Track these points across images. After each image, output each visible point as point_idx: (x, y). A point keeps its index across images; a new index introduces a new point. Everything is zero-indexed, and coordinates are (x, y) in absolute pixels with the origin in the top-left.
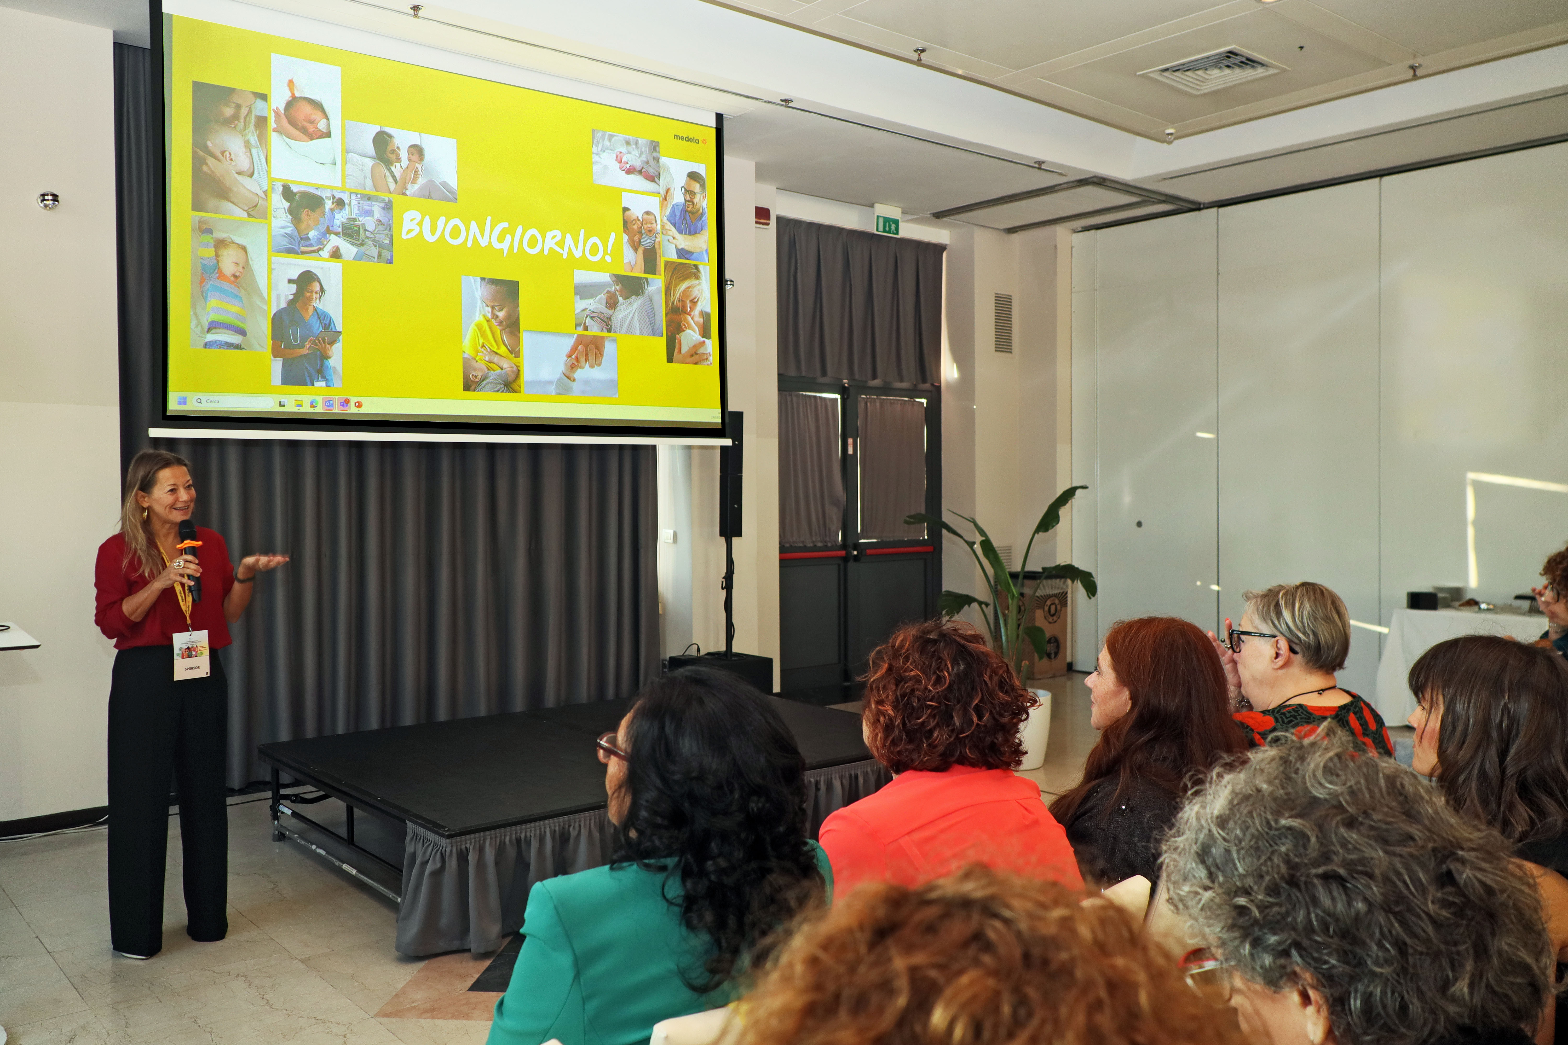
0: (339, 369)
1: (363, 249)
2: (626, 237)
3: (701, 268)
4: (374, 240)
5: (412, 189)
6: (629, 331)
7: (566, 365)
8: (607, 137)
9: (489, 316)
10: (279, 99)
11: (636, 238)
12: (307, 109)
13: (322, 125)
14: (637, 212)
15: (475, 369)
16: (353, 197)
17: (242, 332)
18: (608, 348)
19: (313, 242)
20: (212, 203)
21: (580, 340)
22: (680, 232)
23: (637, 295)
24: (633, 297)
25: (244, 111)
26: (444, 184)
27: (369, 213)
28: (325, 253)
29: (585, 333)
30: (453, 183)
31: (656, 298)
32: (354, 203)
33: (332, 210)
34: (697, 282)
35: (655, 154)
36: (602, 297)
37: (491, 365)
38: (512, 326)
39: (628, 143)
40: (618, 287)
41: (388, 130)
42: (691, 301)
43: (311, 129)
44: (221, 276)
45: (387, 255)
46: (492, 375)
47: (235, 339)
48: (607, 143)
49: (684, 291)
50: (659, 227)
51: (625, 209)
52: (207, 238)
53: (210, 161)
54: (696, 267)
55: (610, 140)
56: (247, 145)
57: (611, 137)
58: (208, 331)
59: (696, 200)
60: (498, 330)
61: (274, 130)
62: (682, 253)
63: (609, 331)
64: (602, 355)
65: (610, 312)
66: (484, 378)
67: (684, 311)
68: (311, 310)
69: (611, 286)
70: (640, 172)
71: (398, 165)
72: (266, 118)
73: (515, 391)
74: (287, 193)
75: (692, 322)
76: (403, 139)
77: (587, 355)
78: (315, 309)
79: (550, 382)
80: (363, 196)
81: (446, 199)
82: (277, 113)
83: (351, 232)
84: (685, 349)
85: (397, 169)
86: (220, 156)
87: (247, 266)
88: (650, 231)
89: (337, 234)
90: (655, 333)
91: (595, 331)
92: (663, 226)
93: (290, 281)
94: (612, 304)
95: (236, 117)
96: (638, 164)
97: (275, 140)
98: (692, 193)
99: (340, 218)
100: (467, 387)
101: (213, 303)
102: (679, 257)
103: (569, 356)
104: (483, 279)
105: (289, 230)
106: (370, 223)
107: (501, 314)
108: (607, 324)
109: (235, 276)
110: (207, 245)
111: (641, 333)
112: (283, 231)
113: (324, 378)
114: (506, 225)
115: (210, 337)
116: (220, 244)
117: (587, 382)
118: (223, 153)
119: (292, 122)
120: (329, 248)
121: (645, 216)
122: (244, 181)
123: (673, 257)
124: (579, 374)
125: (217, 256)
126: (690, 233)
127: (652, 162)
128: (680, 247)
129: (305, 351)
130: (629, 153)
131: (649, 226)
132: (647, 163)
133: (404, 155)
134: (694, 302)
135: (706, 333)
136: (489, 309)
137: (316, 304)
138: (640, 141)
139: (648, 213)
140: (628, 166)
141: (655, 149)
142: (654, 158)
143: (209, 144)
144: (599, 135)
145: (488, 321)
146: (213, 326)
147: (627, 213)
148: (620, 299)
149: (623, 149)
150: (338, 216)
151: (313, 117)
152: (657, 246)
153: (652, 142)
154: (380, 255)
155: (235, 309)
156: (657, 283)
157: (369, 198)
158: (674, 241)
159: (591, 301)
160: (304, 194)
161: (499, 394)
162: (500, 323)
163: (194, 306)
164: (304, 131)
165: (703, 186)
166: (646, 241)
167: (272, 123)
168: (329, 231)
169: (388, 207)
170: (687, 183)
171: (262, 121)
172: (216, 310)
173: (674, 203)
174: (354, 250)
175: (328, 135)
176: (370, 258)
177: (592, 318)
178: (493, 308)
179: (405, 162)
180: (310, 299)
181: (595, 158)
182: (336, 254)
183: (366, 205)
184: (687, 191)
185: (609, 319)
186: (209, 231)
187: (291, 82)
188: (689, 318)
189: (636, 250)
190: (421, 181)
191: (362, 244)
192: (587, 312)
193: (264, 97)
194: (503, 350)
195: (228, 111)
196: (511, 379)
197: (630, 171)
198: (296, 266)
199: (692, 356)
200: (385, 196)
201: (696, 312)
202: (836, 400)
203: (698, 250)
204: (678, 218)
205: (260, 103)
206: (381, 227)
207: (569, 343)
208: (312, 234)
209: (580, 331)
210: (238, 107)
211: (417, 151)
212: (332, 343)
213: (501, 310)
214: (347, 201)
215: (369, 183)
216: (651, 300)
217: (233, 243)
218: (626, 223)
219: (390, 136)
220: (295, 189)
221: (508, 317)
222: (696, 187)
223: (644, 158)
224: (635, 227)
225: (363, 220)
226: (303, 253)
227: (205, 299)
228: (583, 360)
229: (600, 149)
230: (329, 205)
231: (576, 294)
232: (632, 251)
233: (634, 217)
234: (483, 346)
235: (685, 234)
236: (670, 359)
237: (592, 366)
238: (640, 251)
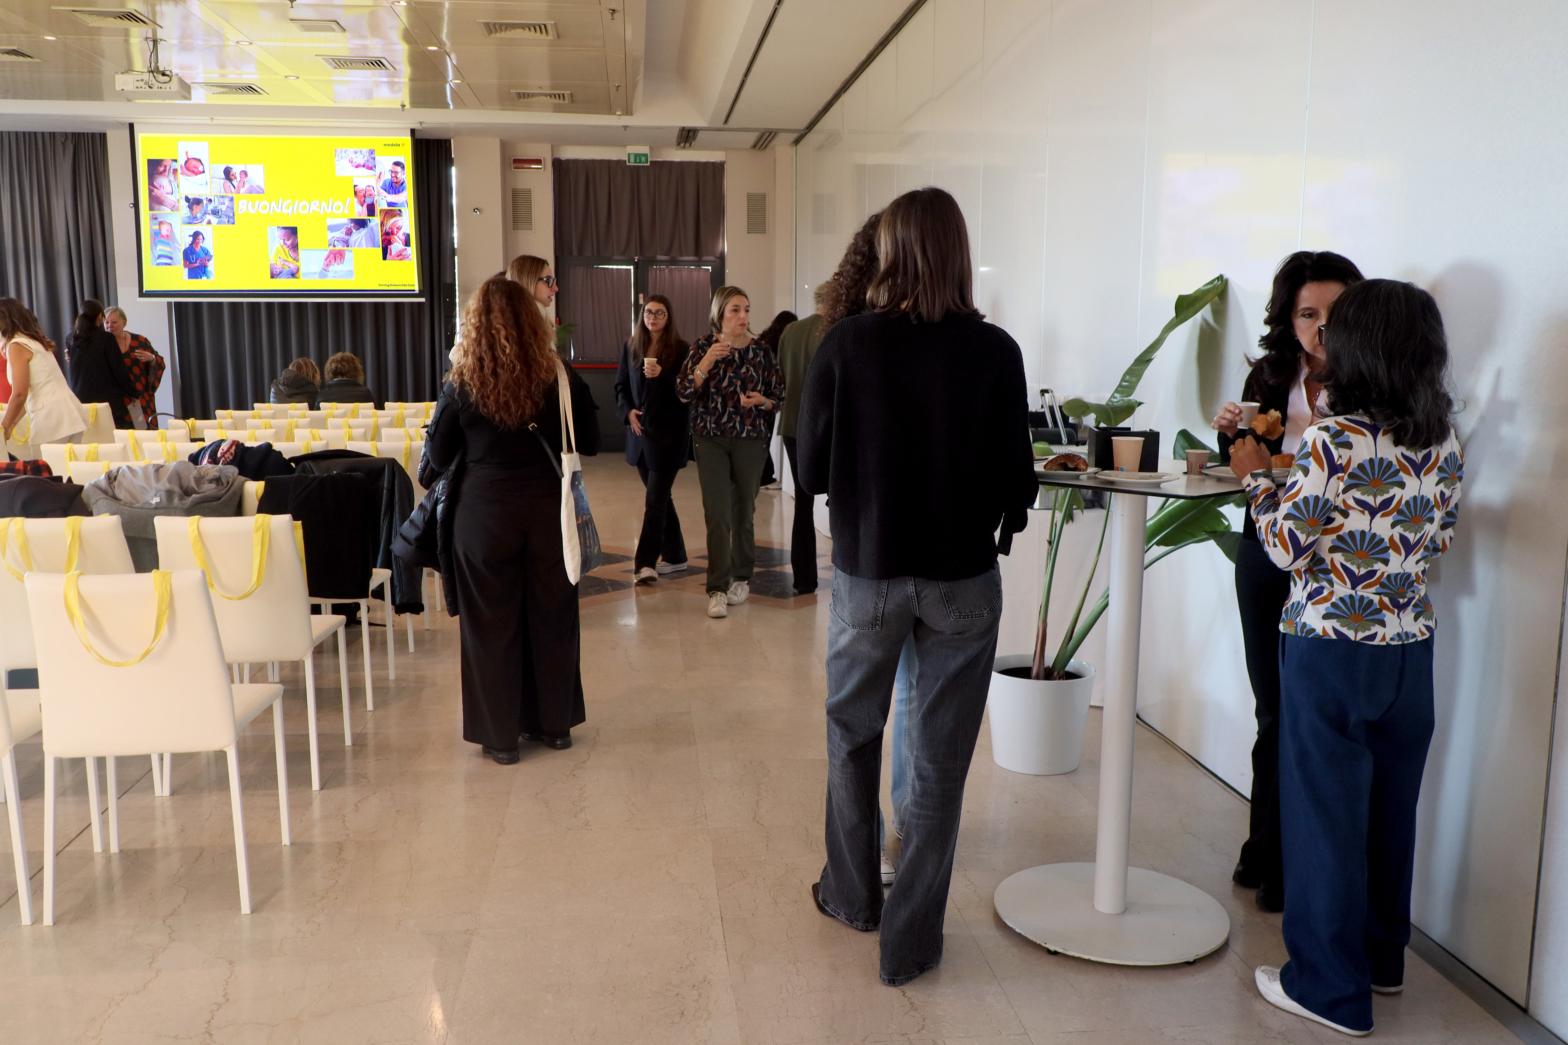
0: (212, 272)
1: (220, 219)
2: (356, 200)
3: (402, 210)
4: (225, 215)
5: (242, 190)
6: (360, 245)
7: (324, 264)
8: (343, 151)
9: (282, 244)
10: (182, 161)
11: (362, 200)
12: (194, 163)
13: (201, 169)
14: (362, 186)
15: (276, 269)
16: (216, 197)
17: (171, 258)
18: (347, 255)
19: (198, 218)
20: (157, 207)
21: (331, 252)
22: (389, 193)
23: (364, 227)
24: (361, 229)
25: (168, 168)
26: (258, 186)
27: (223, 203)
28: (205, 222)
29: (334, 248)
30: (262, 186)
31: (375, 228)
32: (216, 200)
33: (206, 204)
34: (400, 218)
35: (372, 156)
36: (344, 230)
37: (285, 266)
38: (294, 247)
39: (356, 152)
40: (352, 225)
41: (229, 166)
42: (397, 228)
43: (196, 170)
44: (162, 236)
45: (231, 220)
46: (285, 271)
47: (169, 261)
48: (343, 154)
49: (393, 223)
50: (376, 193)
51: (355, 186)
52: (156, 222)
53: (155, 190)
54: (400, 211)
55: (345, 153)
56: (170, 181)
57: (346, 151)
58: (158, 258)
59: (398, 177)
60: (287, 250)
61: (181, 174)
62: (390, 204)
63: (348, 246)
64: (344, 258)
65: (348, 237)
66: (280, 273)
67: (393, 234)
68: (199, 247)
69: (347, 224)
70: (364, 166)
71: (235, 180)
72: (177, 170)
73: (296, 278)
74: (187, 199)
75: (398, 239)
76: (236, 170)
77: (335, 259)
78: (201, 247)
79: (316, 273)
80: (220, 196)
81: (260, 193)
82: (181, 167)
83: (215, 212)
84: (393, 253)
85: (235, 183)
86: (159, 187)
87: (172, 231)
88: (370, 195)
89: (209, 214)
90: (374, 245)
91: (339, 247)
92: (378, 192)
93: (190, 236)
94: (349, 233)
95: (165, 171)
96: (362, 162)
97: (181, 177)
98: (396, 173)
99: (211, 207)
100: (272, 277)
101: (159, 247)
102: (389, 206)
103: (326, 260)
104: (278, 227)
105: (188, 215)
106: (224, 208)
107: (289, 243)
108: (347, 243)
109: (167, 236)
110: (155, 224)
111: (367, 246)
112: (186, 215)
113: (206, 275)
114: (289, 201)
115: (159, 261)
116: (161, 223)
117: (336, 272)
118: (160, 186)
119: (188, 169)
120: (206, 221)
121: (367, 188)
122: (169, 196)
123: (386, 207)
124: (331, 268)
125: (160, 228)
126: (395, 193)
127: (370, 160)
128: (389, 201)
129: (197, 265)
130: (357, 157)
131: (370, 192)
132: (368, 160)
133: (238, 176)
134: (399, 229)
135: (407, 243)
136: (282, 241)
137: (201, 244)
138: (363, 151)
139: (369, 186)
140: (356, 164)
141: (372, 153)
142: (372, 158)
143: (155, 183)
144: (339, 151)
145: (282, 246)
146: (159, 257)
147: (356, 188)
148: (354, 230)
149: (354, 156)
150: (209, 206)
151: (197, 165)
152: (375, 202)
153: (370, 150)
154: (228, 221)
155: (168, 249)
156: (376, 221)
157: (223, 197)
158: (386, 199)
159: (337, 233)
160: (194, 199)
161: (289, 279)
162: (288, 247)
163: (152, 249)
164: (193, 172)
165: (403, 168)
166: (368, 201)
167: (179, 171)
168: (205, 213)
169: (232, 199)
170: (393, 168)
171: (175, 171)
172: (160, 250)
173: (385, 179)
174: (217, 220)
175: (204, 172)
176: (224, 223)
177: (338, 241)
178: (284, 240)
179: (239, 178)
180: (199, 243)
181: (337, 163)
182: (209, 223)
183: (221, 200)
184: (392, 172)
185: (347, 241)
186: (156, 218)
187: (187, 152)
188: (396, 237)
189: (362, 205)
190: (246, 186)
191: (220, 217)
192: (335, 238)
193: (176, 161)
194: (290, 260)
195: (161, 169)
196: (295, 271)
197: (357, 167)
198: (193, 229)
199: (398, 256)
200: (230, 195)
201: (401, 234)
202: (630, 270)
203: (401, 202)
204: (387, 186)
205: (174, 163)
206: (229, 209)
207: (326, 254)
208: (199, 215)
209: (331, 248)
210: (166, 166)
211: (245, 173)
212: (209, 260)
213: (288, 240)
214: (213, 200)
215: (223, 190)
216: (372, 230)
217: (166, 222)
218: (355, 193)
219: (231, 168)
220: (190, 197)
221: (292, 244)
222: (399, 169)
223: (366, 158)
224: (362, 194)
225: (220, 207)
226: (195, 223)
227: (156, 246)
228: (333, 261)
229: (340, 157)
230: (205, 202)
231: (328, 230)
232: (360, 206)
233: (361, 189)
234: (280, 258)
235: (392, 194)
236: (385, 258)
237: (338, 264)
238: (365, 206)
